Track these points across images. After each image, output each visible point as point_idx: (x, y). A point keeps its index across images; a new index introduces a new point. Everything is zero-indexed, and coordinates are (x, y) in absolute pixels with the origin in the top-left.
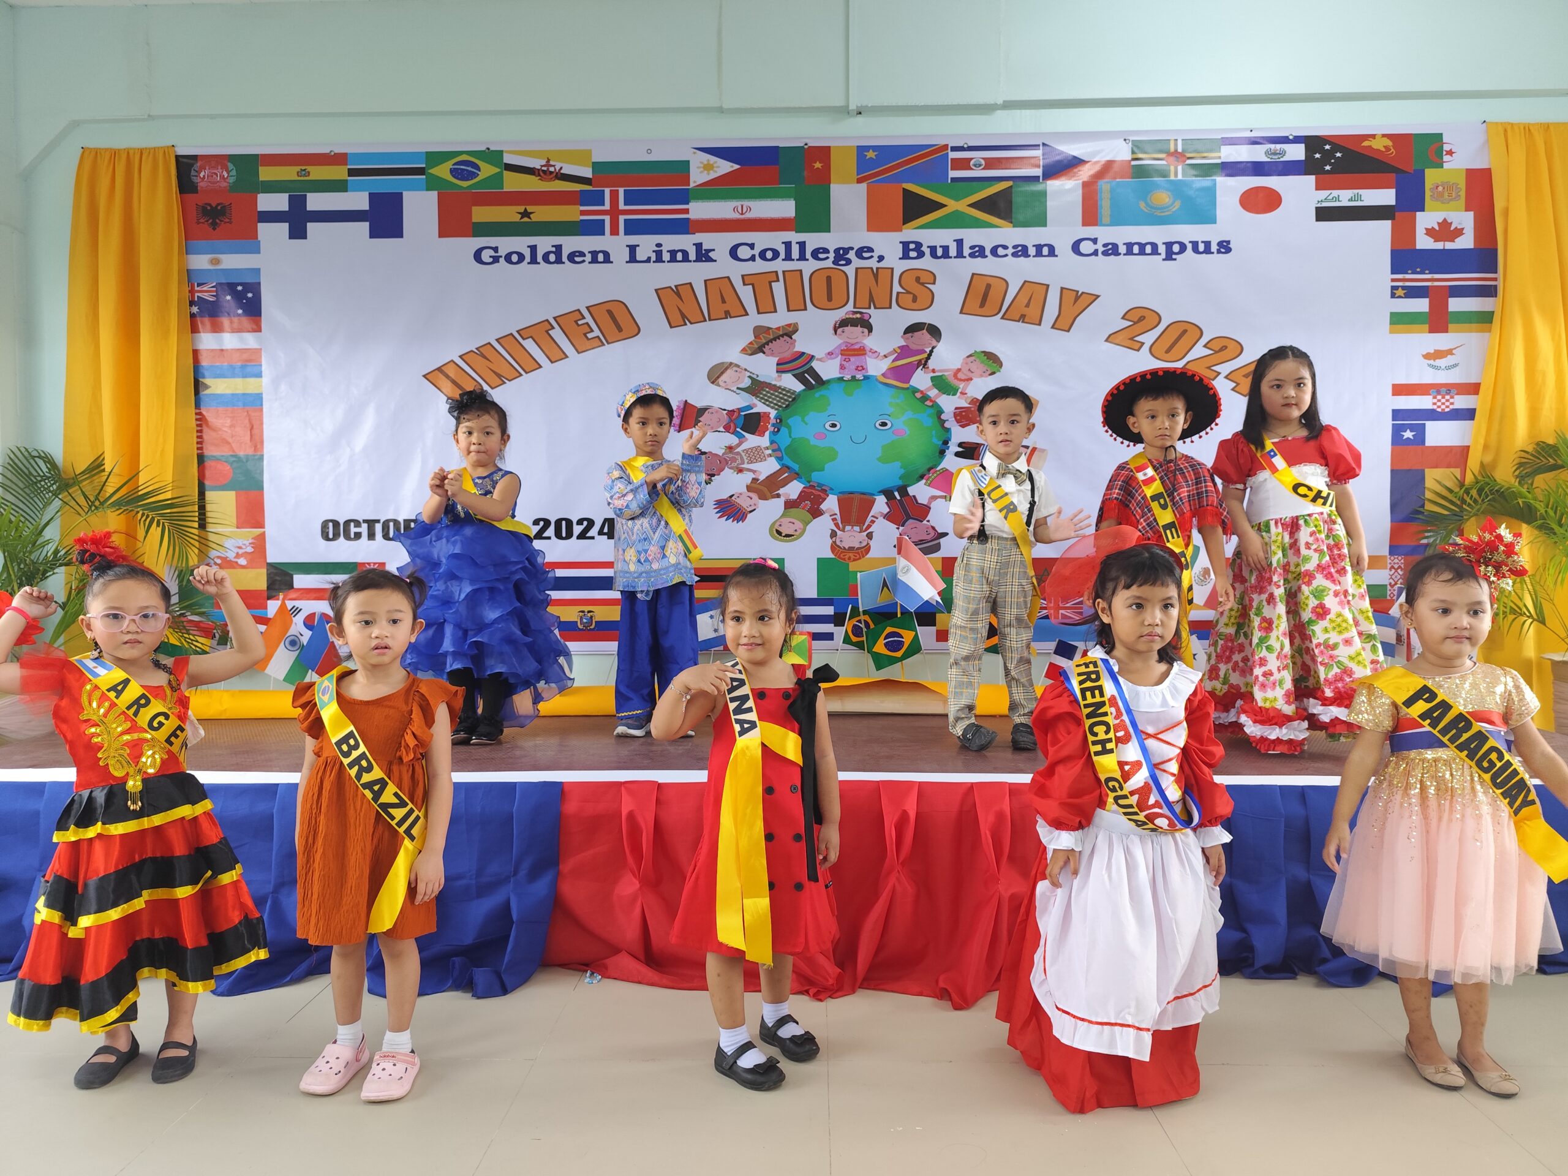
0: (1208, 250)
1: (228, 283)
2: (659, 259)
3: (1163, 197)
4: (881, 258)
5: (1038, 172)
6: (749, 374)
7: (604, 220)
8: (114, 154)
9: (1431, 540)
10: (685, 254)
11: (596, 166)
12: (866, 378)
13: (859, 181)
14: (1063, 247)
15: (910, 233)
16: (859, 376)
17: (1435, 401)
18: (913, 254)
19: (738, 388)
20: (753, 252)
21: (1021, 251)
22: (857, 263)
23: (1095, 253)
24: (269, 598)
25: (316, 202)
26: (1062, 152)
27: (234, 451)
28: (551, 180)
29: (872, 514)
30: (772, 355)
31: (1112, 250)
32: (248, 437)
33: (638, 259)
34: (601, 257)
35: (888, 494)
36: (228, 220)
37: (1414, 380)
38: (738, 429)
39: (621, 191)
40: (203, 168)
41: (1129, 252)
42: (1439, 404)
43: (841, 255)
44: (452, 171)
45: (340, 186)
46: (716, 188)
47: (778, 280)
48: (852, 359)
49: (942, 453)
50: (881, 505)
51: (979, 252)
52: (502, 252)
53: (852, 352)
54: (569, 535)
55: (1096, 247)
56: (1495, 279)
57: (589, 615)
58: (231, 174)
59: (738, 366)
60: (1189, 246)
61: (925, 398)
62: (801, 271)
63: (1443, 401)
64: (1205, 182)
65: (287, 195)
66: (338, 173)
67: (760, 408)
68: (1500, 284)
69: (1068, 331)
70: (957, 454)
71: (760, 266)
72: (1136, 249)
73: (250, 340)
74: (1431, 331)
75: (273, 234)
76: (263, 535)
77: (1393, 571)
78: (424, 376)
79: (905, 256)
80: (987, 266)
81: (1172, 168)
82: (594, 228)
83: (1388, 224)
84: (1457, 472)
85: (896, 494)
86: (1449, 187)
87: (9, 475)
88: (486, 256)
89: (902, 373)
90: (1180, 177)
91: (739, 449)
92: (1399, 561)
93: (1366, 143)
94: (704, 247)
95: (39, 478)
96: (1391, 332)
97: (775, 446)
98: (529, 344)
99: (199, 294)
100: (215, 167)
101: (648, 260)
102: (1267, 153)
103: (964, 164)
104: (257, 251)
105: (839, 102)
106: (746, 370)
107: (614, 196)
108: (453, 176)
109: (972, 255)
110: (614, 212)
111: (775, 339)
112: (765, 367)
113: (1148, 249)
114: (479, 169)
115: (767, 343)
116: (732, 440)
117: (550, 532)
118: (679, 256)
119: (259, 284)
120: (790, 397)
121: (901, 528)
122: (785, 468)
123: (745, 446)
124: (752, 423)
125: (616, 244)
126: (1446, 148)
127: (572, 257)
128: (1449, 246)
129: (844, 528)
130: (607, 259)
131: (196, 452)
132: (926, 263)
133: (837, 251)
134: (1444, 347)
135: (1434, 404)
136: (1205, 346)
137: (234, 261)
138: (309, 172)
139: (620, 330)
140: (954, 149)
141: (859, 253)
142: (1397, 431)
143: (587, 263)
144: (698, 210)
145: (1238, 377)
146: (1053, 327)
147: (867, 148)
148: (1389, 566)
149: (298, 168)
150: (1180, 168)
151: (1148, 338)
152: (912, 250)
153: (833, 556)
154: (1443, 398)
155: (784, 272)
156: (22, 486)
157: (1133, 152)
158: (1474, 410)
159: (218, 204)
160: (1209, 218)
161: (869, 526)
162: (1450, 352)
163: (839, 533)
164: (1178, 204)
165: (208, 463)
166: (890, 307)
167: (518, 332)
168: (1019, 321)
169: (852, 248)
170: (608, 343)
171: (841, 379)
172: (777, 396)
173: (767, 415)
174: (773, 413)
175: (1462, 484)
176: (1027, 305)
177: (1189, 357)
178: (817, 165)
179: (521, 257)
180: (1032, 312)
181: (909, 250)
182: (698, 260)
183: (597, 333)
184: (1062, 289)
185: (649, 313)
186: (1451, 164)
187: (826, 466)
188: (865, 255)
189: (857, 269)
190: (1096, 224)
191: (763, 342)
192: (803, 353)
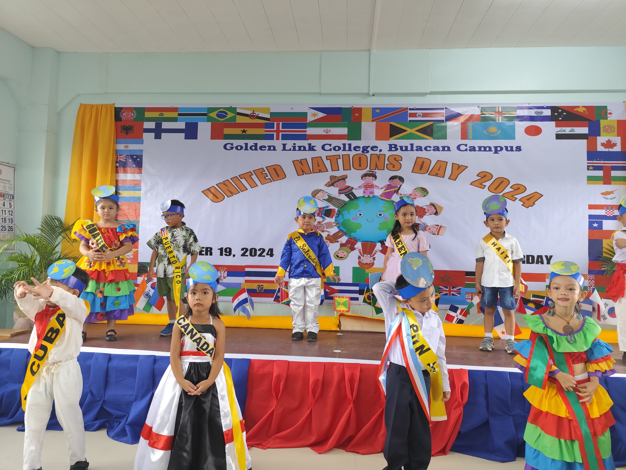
0: (512, 150)
1: (130, 155)
2: (294, 149)
3: (493, 129)
4: (381, 151)
5: (444, 118)
6: (327, 194)
7: (274, 134)
8: (92, 106)
9: (606, 269)
10: (304, 148)
11: (272, 114)
12: (374, 196)
13: (373, 121)
14: (453, 148)
15: (392, 141)
16: (371, 196)
17: (606, 212)
18: (393, 149)
19: (323, 199)
20: (331, 147)
21: (437, 149)
22: (371, 152)
23: (466, 150)
24: (138, 276)
25: (165, 125)
26: (453, 111)
27: (128, 219)
28: (254, 119)
29: (375, 250)
30: (337, 187)
31: (473, 149)
32: (134, 214)
33: (286, 149)
34: (272, 148)
35: (382, 242)
36: (132, 132)
37: (597, 203)
38: (323, 215)
39: (281, 123)
40: (124, 112)
41: (480, 150)
42: (608, 213)
43: (365, 149)
44: (217, 115)
45: (174, 120)
46: (317, 123)
47: (340, 158)
48: (368, 189)
51: (419, 149)
52: (235, 145)
53: (368, 186)
54: (255, 255)
55: (466, 148)
57: (261, 287)
58: (134, 114)
59: (323, 191)
60: (504, 148)
62: (349, 155)
63: (610, 212)
64: (511, 123)
65: (155, 122)
66: (174, 115)
67: (332, 207)
69: (455, 180)
71: (333, 153)
72: (482, 149)
73: (137, 177)
74: (604, 184)
75: (148, 137)
76: (137, 251)
77: (590, 281)
78: (202, 192)
79: (390, 150)
80: (423, 154)
81: (497, 118)
82: (271, 137)
83: (585, 141)
86: (610, 127)
87: (44, 226)
88: (228, 147)
89: (388, 195)
90: (500, 121)
91: (323, 223)
92: (592, 277)
93: (576, 110)
94: (312, 145)
95: (55, 227)
96: (588, 184)
97: (337, 222)
98: (243, 181)
99: (119, 159)
100: (129, 112)
101: (290, 150)
102: (535, 113)
103: (414, 115)
104: (142, 143)
105: (366, 91)
106: (326, 192)
107: (278, 125)
108: (217, 117)
109: (417, 150)
110: (278, 131)
111: (338, 181)
112: (334, 191)
113: (488, 149)
114: (227, 114)
115: (335, 182)
116: (320, 219)
117: (248, 253)
118: (302, 148)
119: (142, 155)
120: (343, 203)
122: (341, 231)
123: (325, 222)
124: (328, 213)
125: (278, 143)
126: (609, 111)
127: (261, 148)
128: (611, 150)
129: (364, 255)
130: (274, 149)
132: (399, 152)
133: (363, 147)
134: (609, 190)
135: (606, 213)
136: (511, 187)
137: (133, 147)
138: (163, 114)
139: (278, 176)
140: (410, 109)
141: (372, 148)
142: (591, 224)
143: (267, 150)
144: (310, 131)
145: (524, 200)
146: (449, 179)
147: (376, 109)
148: (588, 279)
149: (159, 113)
150: (500, 118)
151: (488, 184)
152: (393, 147)
153: (359, 266)
154: (610, 210)
155: (342, 155)
156: (48, 230)
157: (481, 112)
159: (129, 126)
160: (512, 137)
161: (374, 255)
162: (612, 192)
163: (362, 257)
164: (499, 132)
166: (384, 169)
167: (239, 176)
168: (435, 176)
169: (369, 147)
170: (274, 181)
171: (364, 197)
172: (338, 203)
173: (334, 210)
174: (337, 209)
176: (439, 170)
177: (504, 192)
178: (357, 115)
179: (242, 148)
180: (440, 173)
181: (392, 147)
182: (309, 150)
183: (269, 177)
184: (453, 163)
185: (289, 169)
186: (610, 118)
187: (357, 230)
188: (375, 149)
189: (371, 154)
190: (466, 139)
191: (333, 181)
192: (349, 186)
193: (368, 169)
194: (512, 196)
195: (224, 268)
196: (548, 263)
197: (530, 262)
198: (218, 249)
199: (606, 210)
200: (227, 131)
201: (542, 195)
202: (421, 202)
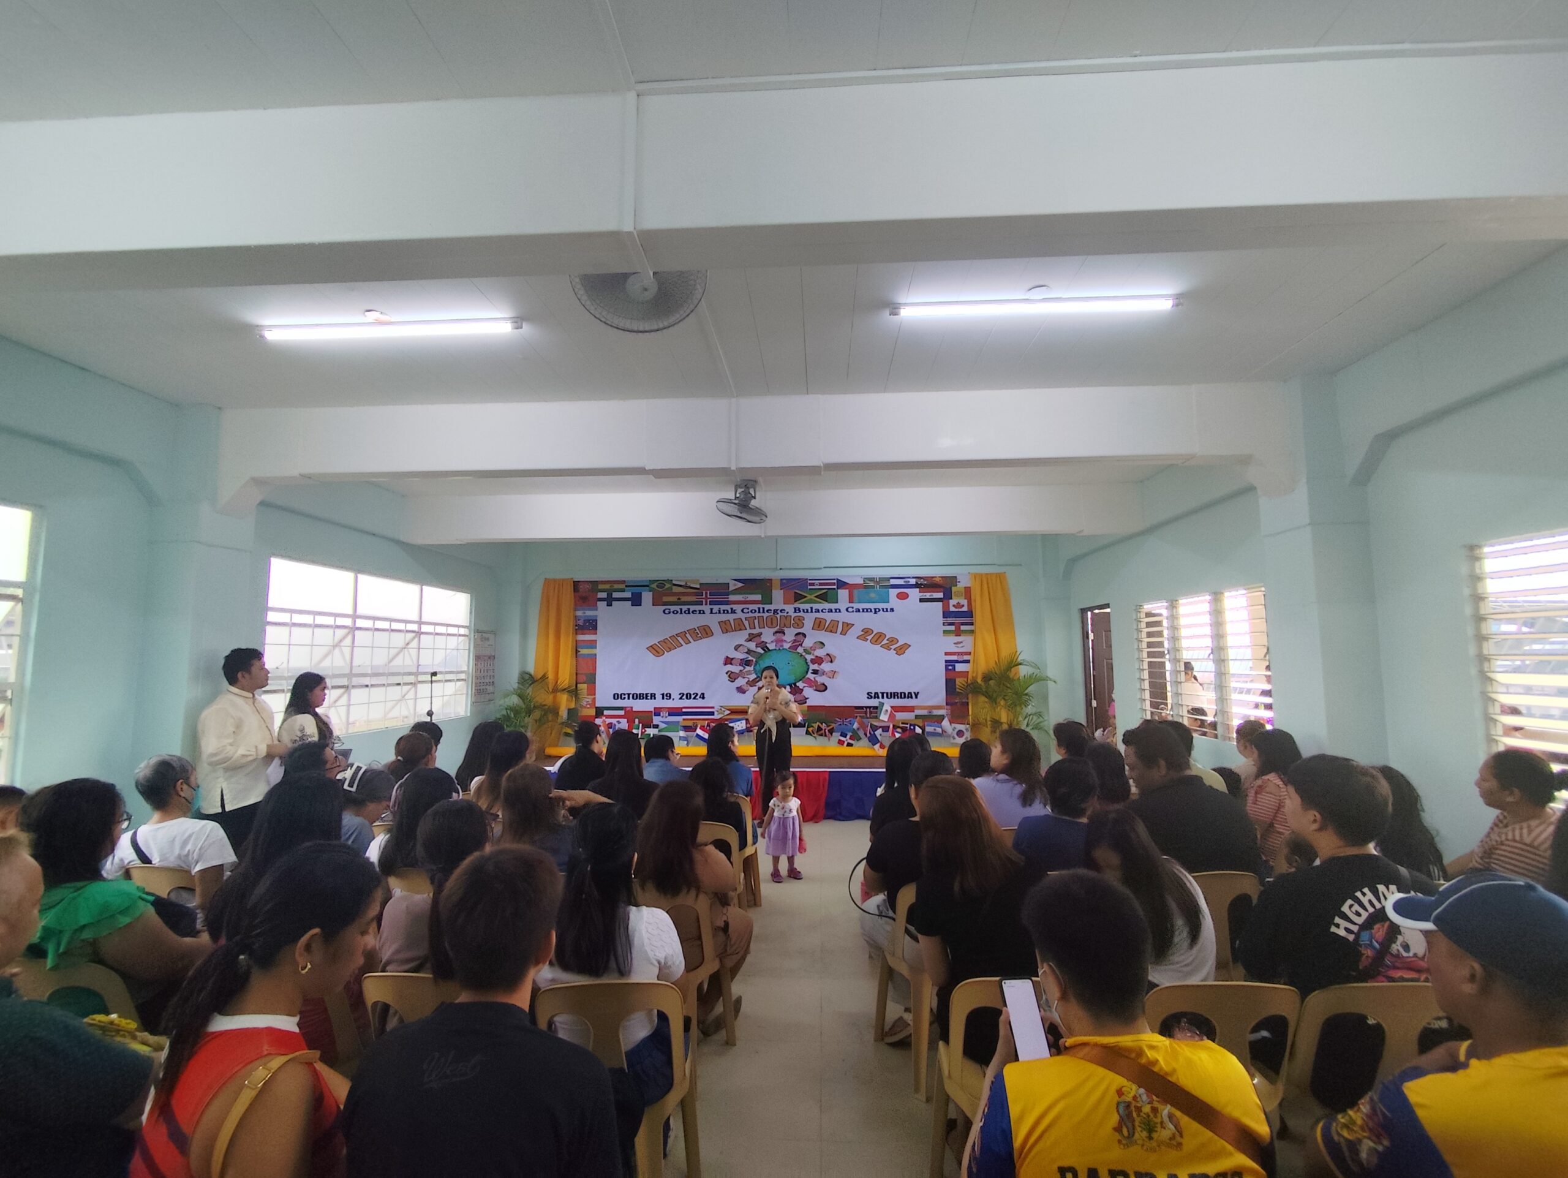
0: (887, 611)
2: (720, 612)
3: (873, 595)
4: (787, 613)
5: (835, 587)
6: (747, 648)
8: (555, 580)
10: (728, 611)
12: (784, 649)
13: (781, 589)
14: (843, 610)
15: (797, 605)
16: (781, 648)
19: (743, 652)
20: (748, 610)
21: (830, 611)
22: (780, 614)
23: (853, 611)
25: (615, 595)
28: (687, 588)
30: (754, 642)
31: (858, 610)
32: (592, 667)
33: (713, 612)
36: (588, 601)
39: (709, 592)
40: (581, 584)
41: (863, 611)
42: (959, 658)
44: (657, 586)
45: (623, 590)
46: (737, 591)
47: (756, 619)
48: (779, 643)
51: (817, 611)
52: (672, 610)
55: (853, 609)
56: (973, 620)
57: (696, 724)
58: (590, 586)
59: (744, 645)
60: (881, 610)
62: (763, 616)
65: (607, 593)
66: (622, 586)
68: (975, 622)
69: (845, 635)
72: (865, 610)
74: (956, 635)
75: (602, 605)
76: (594, 699)
78: (647, 648)
79: (795, 612)
80: (820, 615)
81: (876, 586)
82: (700, 603)
83: (941, 603)
84: (966, 679)
85: (793, 685)
86: (959, 592)
91: (744, 671)
92: (949, 707)
93: (934, 579)
94: (734, 609)
96: (943, 636)
98: (679, 639)
99: (578, 623)
100: (585, 584)
101: (716, 613)
102: (906, 581)
106: (746, 646)
107: (706, 593)
109: (815, 612)
110: (706, 598)
111: (755, 637)
112: (752, 645)
113: (869, 610)
114: (665, 585)
115: (753, 638)
117: (684, 697)
118: (726, 612)
119: (597, 620)
120: (760, 654)
121: (795, 696)
123: (746, 670)
125: (706, 608)
126: (958, 580)
127: (693, 612)
128: (960, 610)
130: (704, 613)
131: (576, 673)
132: (802, 614)
133: (774, 610)
134: (960, 640)
136: (887, 640)
137: (590, 613)
138: (613, 586)
139: (707, 634)
140: (810, 580)
141: (781, 611)
142: (946, 667)
144: (732, 598)
145: (897, 649)
146: (840, 634)
147: (783, 579)
149: (610, 585)
150: (878, 586)
151: (869, 638)
152: (797, 610)
154: (960, 656)
155: (758, 616)
157: (864, 581)
158: (970, 660)
159: (586, 596)
162: (961, 642)
164: (877, 597)
165: (579, 676)
166: (791, 627)
167: (676, 635)
168: (830, 632)
169: (779, 609)
170: (703, 638)
171: (775, 649)
172: (756, 654)
173: (752, 660)
174: (754, 660)
175: (967, 682)
176: (832, 627)
177: (883, 643)
178: (768, 584)
179: (677, 612)
180: (834, 630)
182: (732, 613)
183: (700, 635)
184: (843, 622)
185: (716, 628)
186: (959, 585)
188: (783, 611)
189: (780, 616)
190: (852, 603)
191: (751, 638)
193: (778, 627)
194: (888, 647)
195: (665, 709)
196: (916, 697)
197: (903, 697)
198: (661, 694)
199: (958, 656)
200: (665, 599)
201: (910, 646)
202: (820, 653)
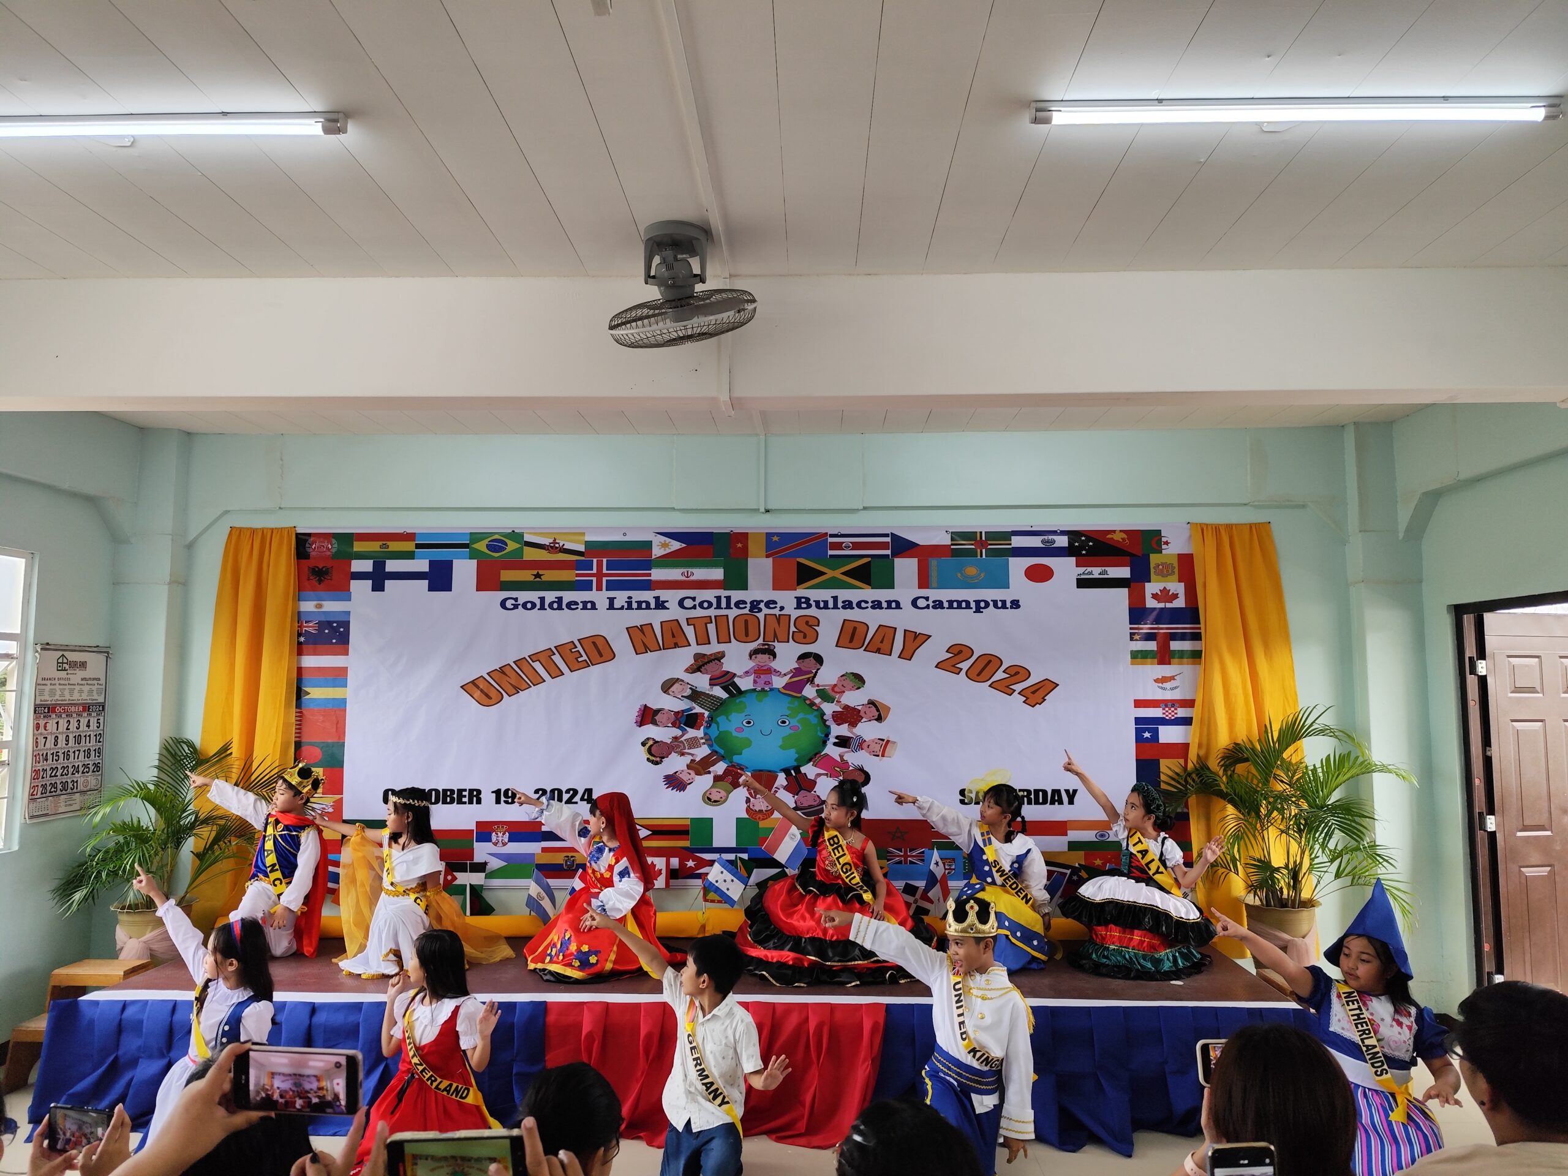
0: (1004, 606)
1: (326, 621)
2: (630, 607)
3: (971, 571)
4: (782, 608)
5: (888, 552)
6: (690, 686)
7: (592, 580)
8: (253, 531)
10: (648, 603)
11: (587, 544)
12: (772, 690)
13: (767, 556)
14: (906, 603)
15: (801, 592)
16: (767, 688)
17: (1164, 711)
18: (804, 605)
19: (682, 696)
20: (695, 603)
21: (877, 605)
22: (765, 611)
23: (928, 607)
25: (392, 566)
26: (904, 539)
27: (324, 739)
28: (556, 553)
29: (775, 786)
30: (707, 673)
31: (938, 605)
32: (334, 730)
33: (615, 607)
34: (589, 605)
35: (786, 771)
36: (330, 578)
38: (682, 725)
39: (605, 560)
40: (314, 542)
41: (951, 607)
42: (1167, 714)
43: (755, 605)
44: (487, 546)
45: (409, 556)
46: (669, 561)
47: (711, 622)
48: (762, 676)
49: (824, 743)
50: (782, 779)
51: (848, 605)
52: (520, 602)
53: (762, 672)
55: (928, 603)
56: (1200, 628)
57: (572, 859)
58: (334, 546)
59: (683, 681)
60: (991, 604)
61: (812, 704)
62: (727, 616)
63: (1170, 711)
64: (1001, 560)
65: (372, 561)
66: (409, 546)
67: (698, 710)
68: (1202, 631)
69: (910, 660)
70: (835, 744)
71: (699, 612)
72: (955, 605)
74: (1159, 663)
75: (360, 588)
76: (341, 801)
78: (462, 687)
79: (799, 607)
80: (854, 615)
81: (979, 551)
82: (586, 586)
83: (1126, 590)
84: (1182, 761)
85: (793, 772)
86: (1167, 566)
87: (164, 759)
88: (509, 604)
89: (794, 688)
90: (984, 557)
91: (682, 739)
93: (1109, 536)
94: (661, 599)
95: (183, 757)
96: (1132, 664)
97: (707, 737)
98: (537, 666)
99: (306, 629)
100: (323, 542)
101: (622, 608)
102: (1043, 541)
103: (838, 546)
105: (753, 505)
106: (688, 683)
107: (600, 564)
108: (488, 549)
109: (844, 607)
110: (599, 575)
111: (708, 662)
112: (701, 681)
113: (964, 605)
114: (506, 544)
115: (703, 665)
116: (677, 732)
118: (644, 605)
119: (349, 621)
120: (718, 702)
121: (796, 797)
122: (714, 752)
123: (686, 737)
124: (690, 720)
125: (600, 597)
126: (1164, 539)
127: (569, 605)
128: (1169, 605)
129: (755, 796)
130: (594, 607)
131: (293, 740)
132: (813, 611)
133: (752, 602)
134: (1168, 675)
135: (1164, 714)
136: (1004, 672)
137: (332, 606)
138: (388, 546)
139: (601, 655)
140: (832, 536)
141: (767, 605)
142: (1139, 733)
144: (658, 574)
145: (1028, 693)
146: (899, 657)
147: (773, 534)
149: (381, 543)
150: (984, 551)
151: (965, 666)
154: (1170, 709)
155: (715, 616)
156: (170, 764)
157: (952, 539)
158: (1192, 718)
159: (323, 567)
162: (1172, 678)
163: (752, 799)
164: (982, 575)
165: (304, 748)
166: (788, 642)
167: (529, 657)
168: (876, 652)
169: (762, 601)
170: (593, 665)
171: (754, 690)
172: (710, 702)
173: (702, 715)
174: (707, 714)
175: (1185, 768)
176: (882, 642)
177: (994, 679)
178: (739, 545)
179: (534, 605)
180: (885, 646)
181: (801, 602)
182: (657, 608)
183: (585, 657)
184: (905, 631)
185: (621, 644)
186: (1167, 551)
187: (743, 751)
188: (771, 606)
189: (765, 615)
190: (927, 588)
191: (700, 664)
192: (728, 672)
194: (1008, 687)
195: (503, 827)
196: (1071, 802)
197: (1041, 801)
198: (493, 792)
199: (1164, 709)
200: (507, 575)
201: (1058, 685)
202: (853, 698)
